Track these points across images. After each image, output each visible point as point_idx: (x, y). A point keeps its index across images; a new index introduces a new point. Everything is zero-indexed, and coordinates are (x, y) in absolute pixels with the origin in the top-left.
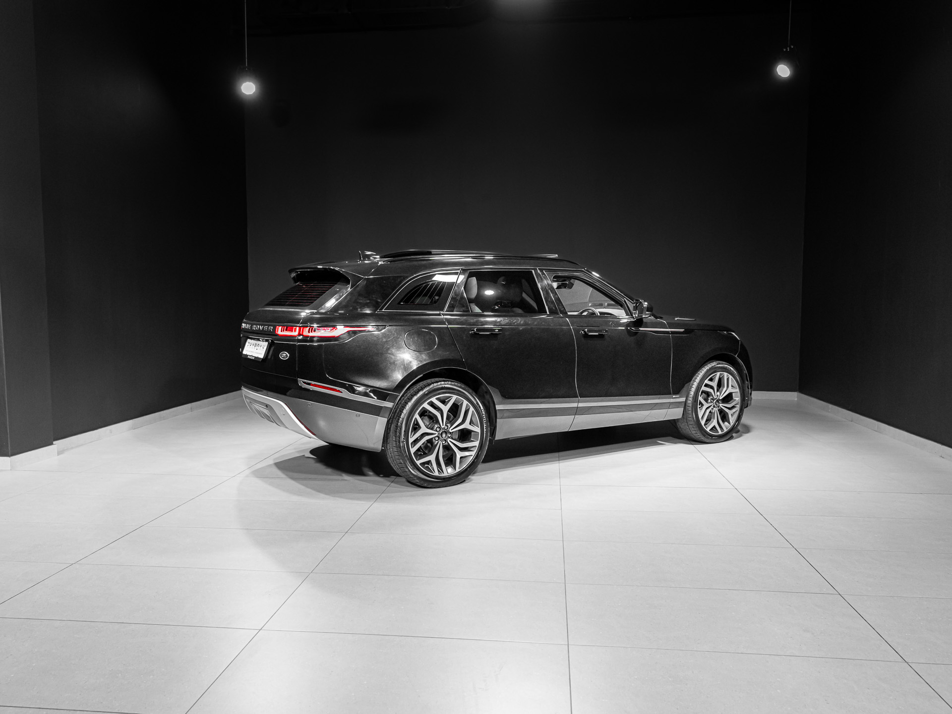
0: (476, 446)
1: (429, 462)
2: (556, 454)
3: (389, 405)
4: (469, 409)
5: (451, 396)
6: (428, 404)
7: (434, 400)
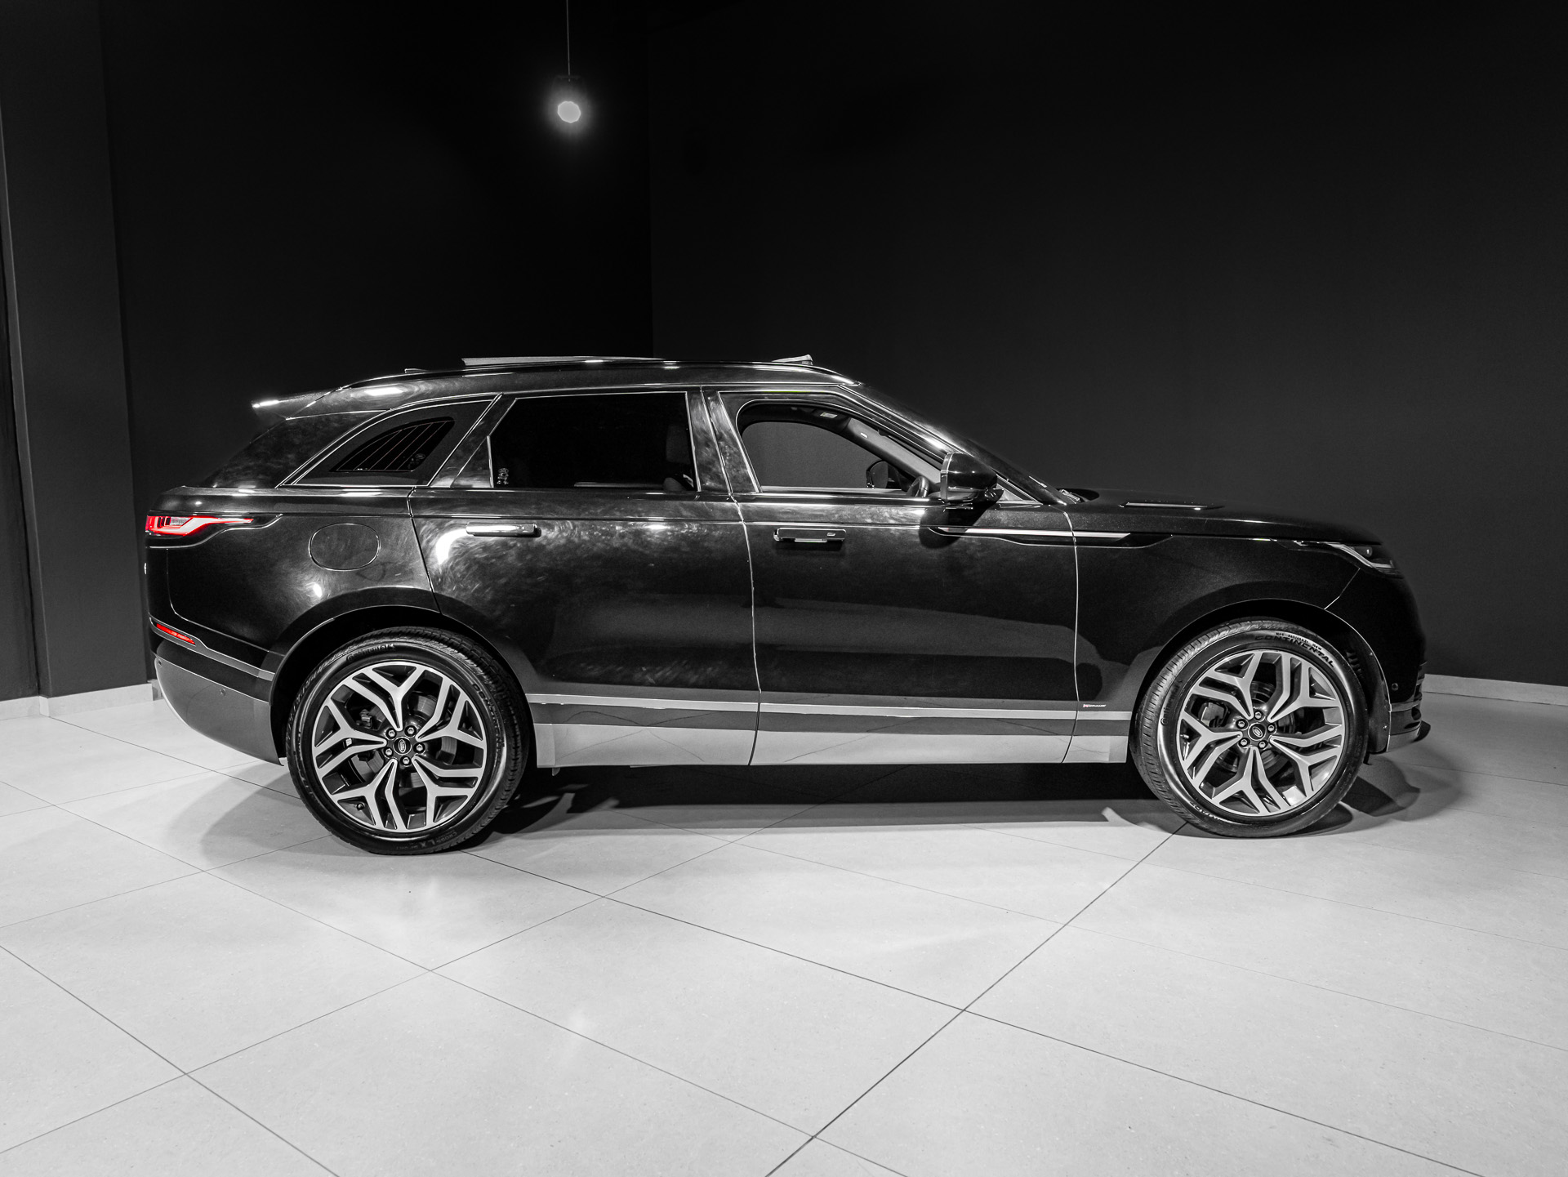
0: (477, 778)
1: (362, 800)
3: (268, 675)
4: (458, 694)
5: (413, 667)
6: (355, 679)
7: (369, 671)
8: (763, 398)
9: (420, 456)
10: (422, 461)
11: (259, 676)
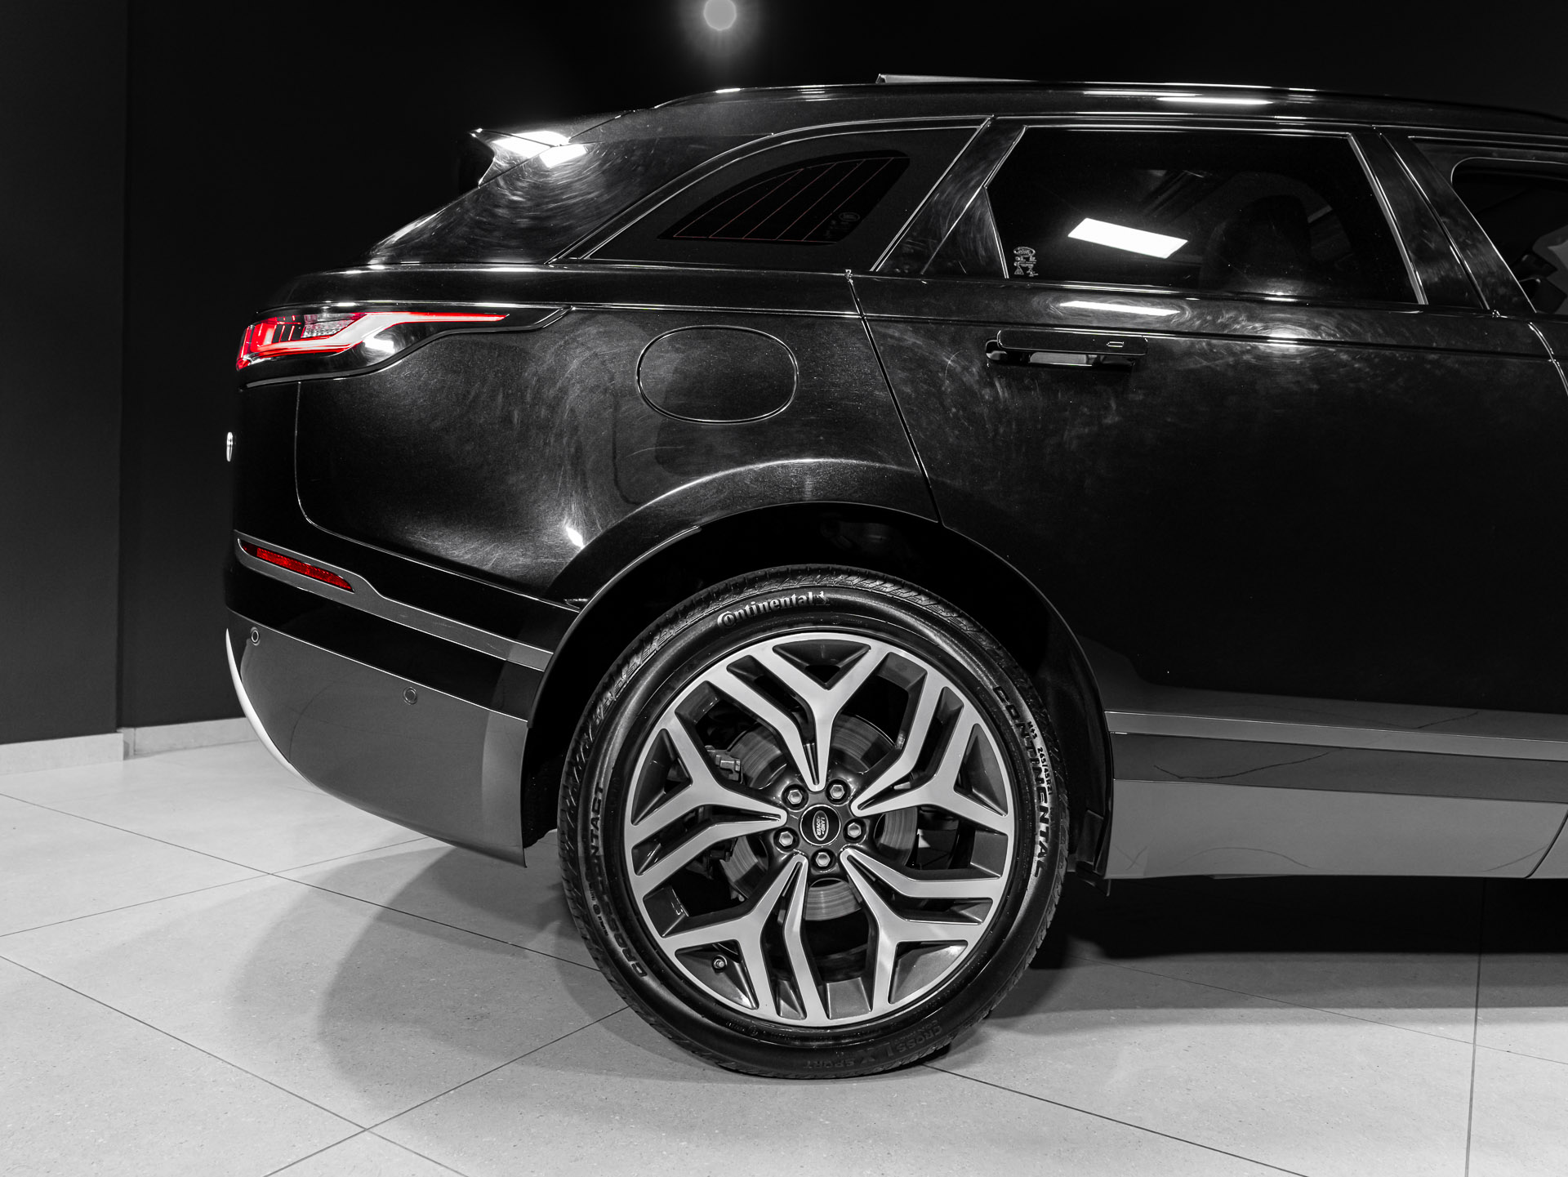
0: (989, 901)
1: (731, 950)
2: (1467, 964)
4: (958, 711)
5: (862, 646)
6: (732, 669)
7: (764, 652)
8: (1489, 154)
9: (848, 217)
10: (854, 225)
11: (513, 659)
